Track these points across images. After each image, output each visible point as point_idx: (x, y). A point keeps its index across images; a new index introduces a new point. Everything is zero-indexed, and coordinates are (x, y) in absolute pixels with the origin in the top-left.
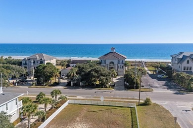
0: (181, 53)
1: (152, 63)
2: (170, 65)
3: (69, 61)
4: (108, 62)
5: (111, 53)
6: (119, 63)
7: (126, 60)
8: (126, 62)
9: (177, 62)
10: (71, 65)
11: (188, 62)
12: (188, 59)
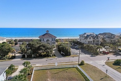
0: (85, 33)
1: (66, 39)
2: (79, 40)
3: (15, 40)
4: (45, 40)
5: (46, 34)
6: (52, 40)
7: (56, 38)
8: (57, 39)
9: (83, 39)
10: (18, 43)
11: (90, 39)
12: (90, 37)
